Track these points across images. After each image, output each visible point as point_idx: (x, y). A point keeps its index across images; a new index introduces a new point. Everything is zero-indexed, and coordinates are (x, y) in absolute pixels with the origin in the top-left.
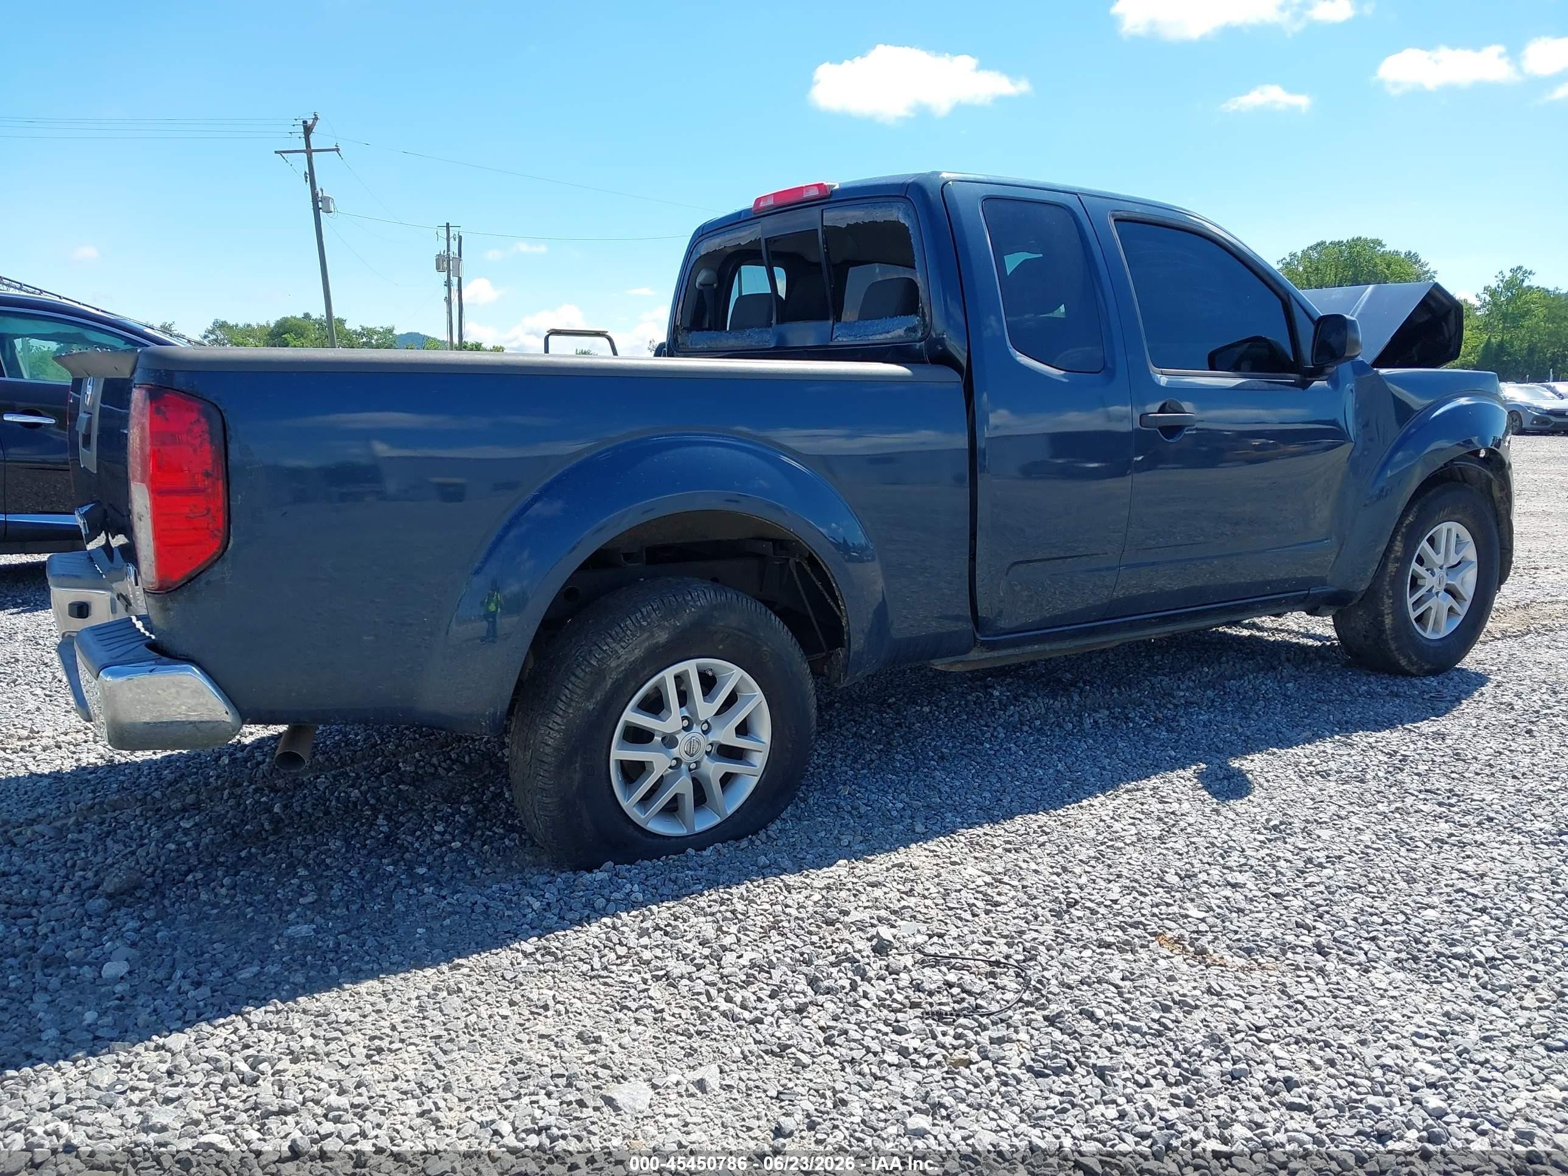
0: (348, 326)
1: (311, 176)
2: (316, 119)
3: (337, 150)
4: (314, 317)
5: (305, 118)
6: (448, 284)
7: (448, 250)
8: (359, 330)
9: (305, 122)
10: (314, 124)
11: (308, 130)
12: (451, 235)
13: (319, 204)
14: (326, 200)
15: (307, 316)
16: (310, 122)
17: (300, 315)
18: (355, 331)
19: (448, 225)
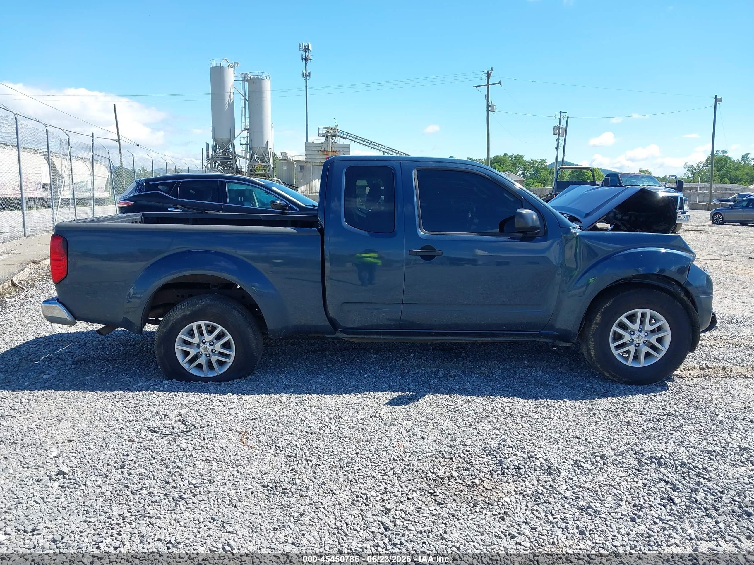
0: (524, 159)
1: (487, 96)
2: (492, 70)
3: (500, 83)
4: (509, 155)
5: (487, 70)
6: (558, 140)
7: (560, 124)
8: (530, 160)
9: (488, 72)
10: (491, 73)
11: (488, 75)
12: (562, 116)
13: (489, 108)
14: (492, 106)
15: (506, 155)
16: (490, 72)
17: (503, 155)
18: (528, 161)
19: (561, 113)
